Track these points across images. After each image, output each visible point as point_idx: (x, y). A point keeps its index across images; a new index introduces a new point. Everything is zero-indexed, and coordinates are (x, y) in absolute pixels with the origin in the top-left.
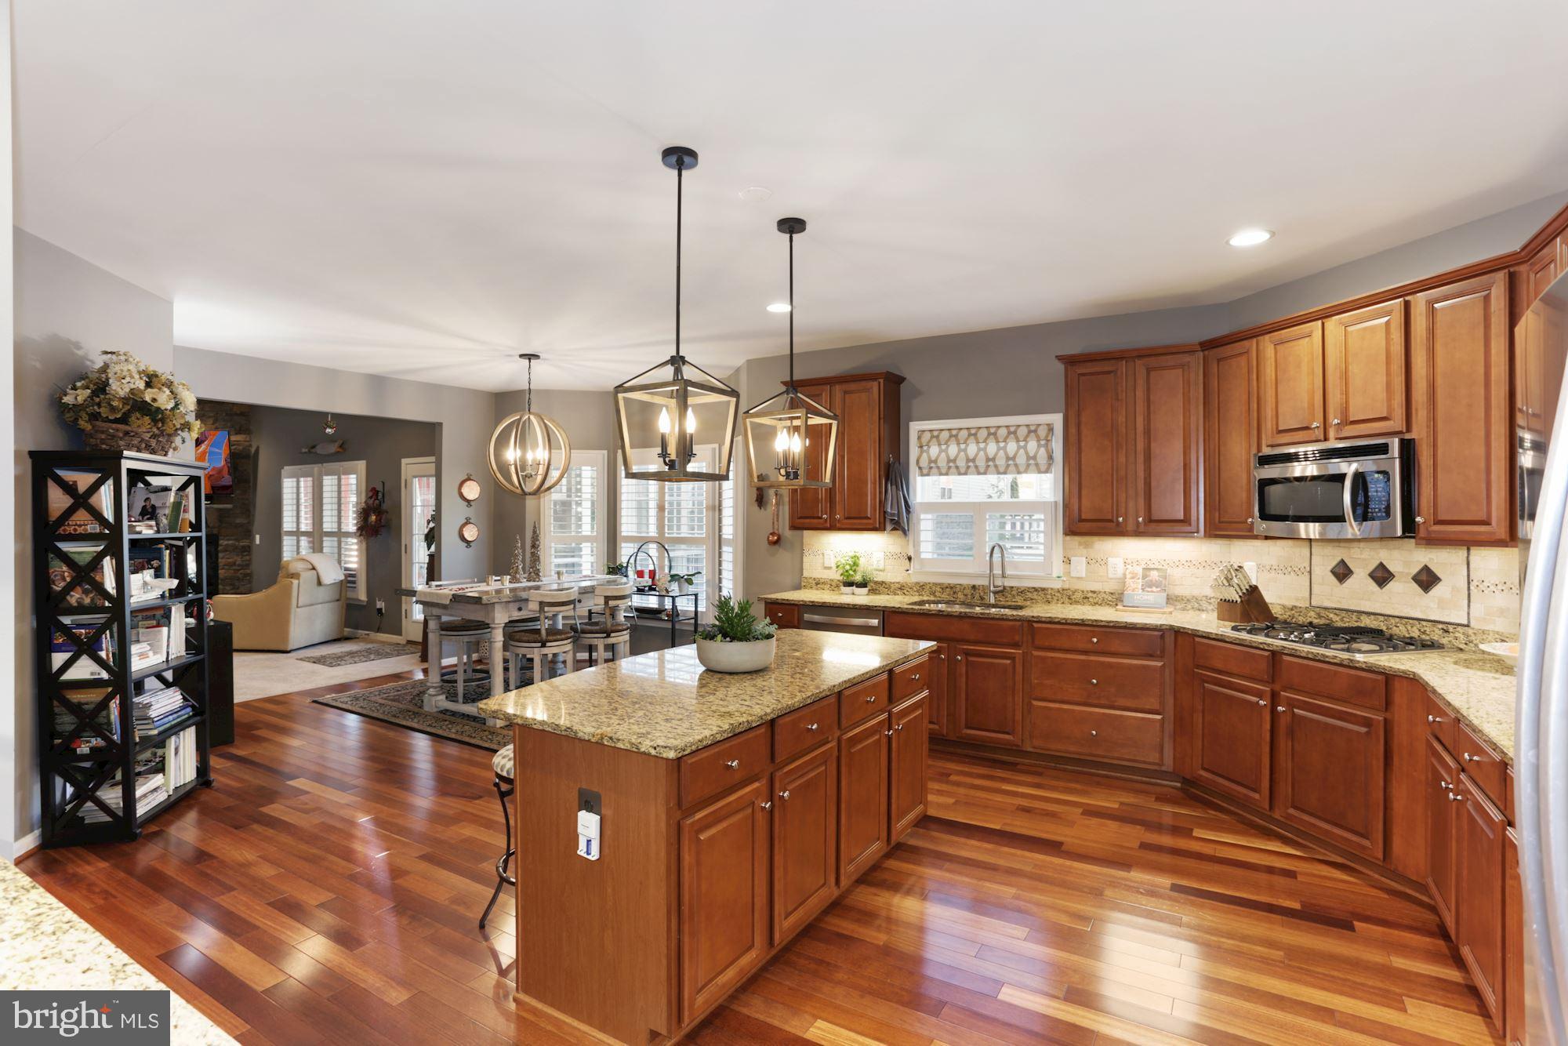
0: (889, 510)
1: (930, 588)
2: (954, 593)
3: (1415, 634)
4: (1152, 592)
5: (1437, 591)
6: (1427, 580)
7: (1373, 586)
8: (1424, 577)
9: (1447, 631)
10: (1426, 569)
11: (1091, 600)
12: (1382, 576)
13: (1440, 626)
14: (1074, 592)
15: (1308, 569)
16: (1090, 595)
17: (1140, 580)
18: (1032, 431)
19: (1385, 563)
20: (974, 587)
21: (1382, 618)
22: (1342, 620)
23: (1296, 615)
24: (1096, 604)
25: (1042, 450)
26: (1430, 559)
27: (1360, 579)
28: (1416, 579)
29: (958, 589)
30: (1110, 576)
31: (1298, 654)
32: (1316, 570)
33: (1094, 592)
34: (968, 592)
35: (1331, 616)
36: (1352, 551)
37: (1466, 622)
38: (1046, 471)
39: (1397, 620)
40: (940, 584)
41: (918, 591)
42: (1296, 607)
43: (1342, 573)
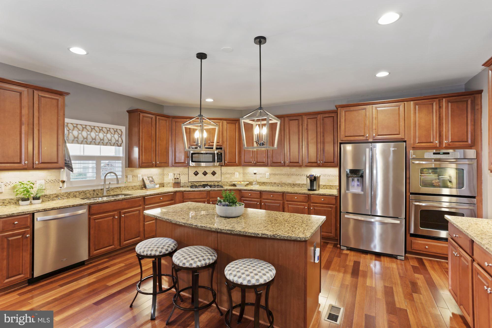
1: (74, 194)
2: (85, 194)
3: (213, 184)
4: (152, 183)
5: (216, 175)
6: (214, 173)
7: (203, 176)
9: (218, 183)
10: (214, 172)
11: (134, 189)
12: (205, 174)
13: (217, 182)
14: (129, 187)
15: (188, 173)
16: (134, 187)
17: (148, 181)
18: (116, 131)
19: (206, 171)
20: (94, 190)
21: (206, 182)
22: (197, 184)
23: (186, 184)
24: (135, 190)
25: (120, 138)
26: (215, 170)
27: (200, 175)
28: (212, 174)
29: (87, 192)
30: (139, 180)
32: (190, 174)
33: (135, 186)
34: (92, 193)
35: (195, 183)
36: (199, 169)
37: (221, 180)
38: (120, 146)
39: (209, 182)
40: (78, 191)
41: (67, 196)
42: (185, 182)
43: (196, 174)
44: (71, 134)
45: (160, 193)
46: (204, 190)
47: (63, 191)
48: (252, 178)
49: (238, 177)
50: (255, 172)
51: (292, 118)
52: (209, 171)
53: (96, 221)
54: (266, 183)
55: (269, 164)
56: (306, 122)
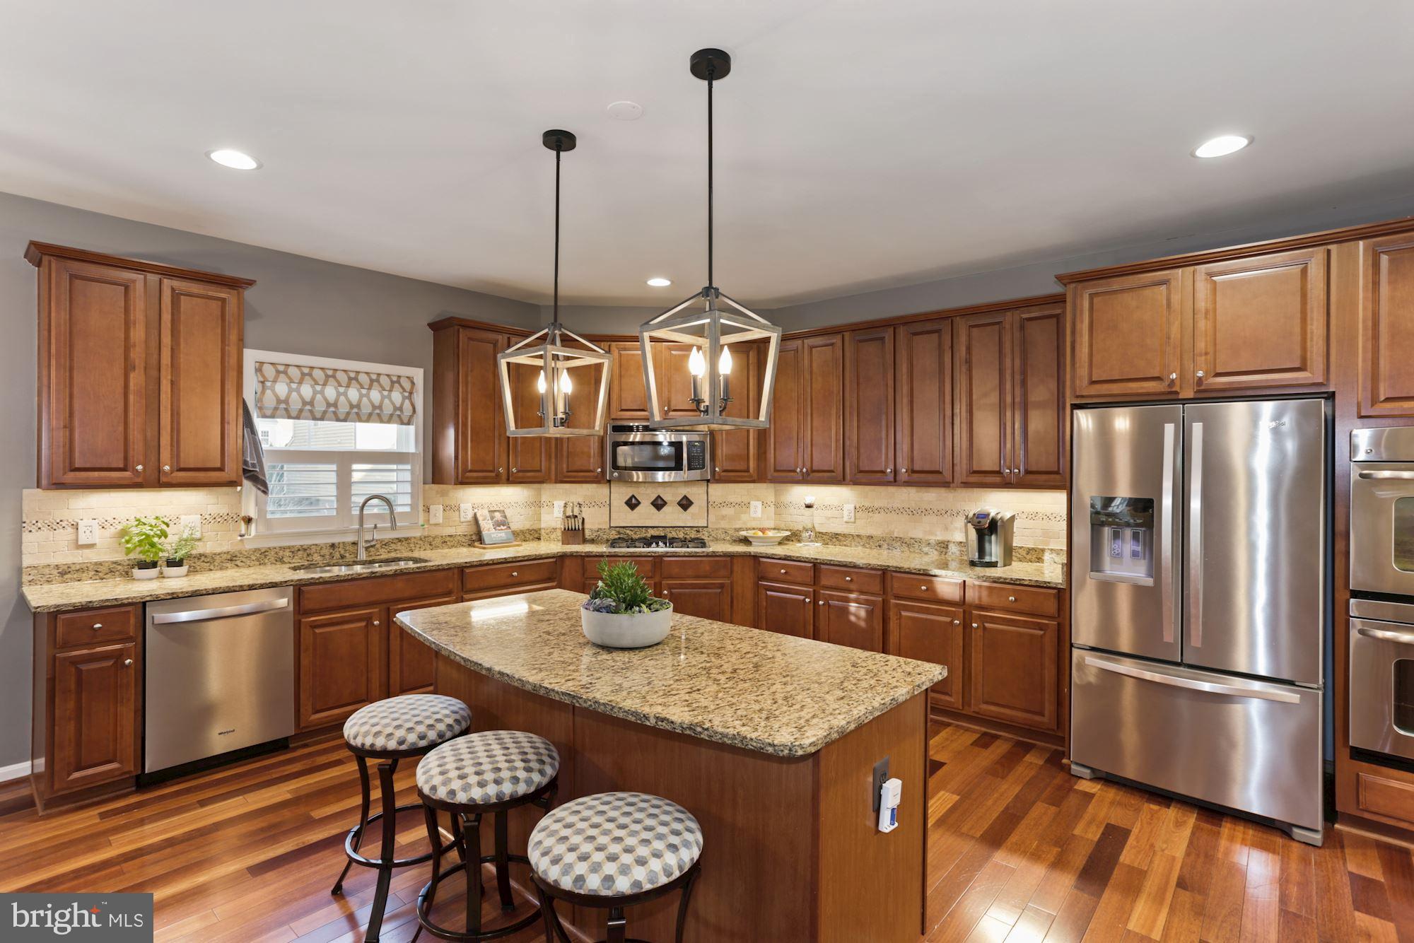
0: (248, 459)
1: (276, 553)
2: (308, 555)
3: (681, 535)
4: (502, 530)
5: (691, 509)
6: (685, 504)
7: (653, 509)
8: (684, 502)
9: (698, 531)
10: (685, 497)
11: (448, 543)
12: (659, 504)
13: (695, 529)
14: (434, 538)
15: (608, 503)
16: (448, 539)
17: (490, 521)
18: (395, 382)
19: (661, 496)
20: (333, 546)
21: (661, 529)
22: (635, 533)
23: (601, 534)
24: (452, 546)
25: (407, 402)
26: (689, 492)
27: (645, 507)
28: (680, 504)
29: (314, 550)
30: (462, 520)
31: (678, 554)
32: (614, 503)
33: (451, 536)
34: (326, 552)
35: (628, 532)
36: (640, 489)
37: (706, 525)
38: (408, 424)
39: (671, 529)
40: (289, 547)
41: (258, 560)
42: (601, 529)
43: (632, 504)
44: (268, 392)
45: (511, 560)
46: (643, 554)
47: (249, 546)
48: (800, 519)
49: (759, 514)
50: (808, 502)
51: (918, 327)
52: (671, 496)
53: (317, 631)
54: (844, 536)
55: (848, 477)
56: (963, 339)
